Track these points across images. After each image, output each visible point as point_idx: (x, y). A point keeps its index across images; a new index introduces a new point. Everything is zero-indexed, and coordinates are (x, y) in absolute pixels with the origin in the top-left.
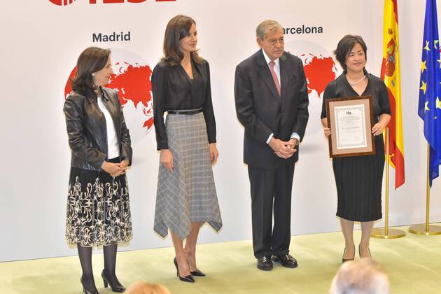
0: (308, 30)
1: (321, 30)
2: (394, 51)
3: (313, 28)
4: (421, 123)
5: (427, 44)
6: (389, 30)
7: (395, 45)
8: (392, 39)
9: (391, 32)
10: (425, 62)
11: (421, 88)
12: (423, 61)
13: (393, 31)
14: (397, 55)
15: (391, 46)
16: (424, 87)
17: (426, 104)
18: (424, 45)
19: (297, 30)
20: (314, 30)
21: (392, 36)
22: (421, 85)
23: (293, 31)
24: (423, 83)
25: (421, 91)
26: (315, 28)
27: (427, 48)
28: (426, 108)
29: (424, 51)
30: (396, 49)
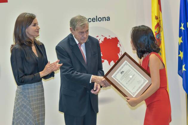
0: (100, 19)
1: (109, 19)
2: (159, 31)
3: (103, 18)
4: (180, 79)
5: (182, 25)
6: (156, 16)
7: (160, 27)
8: (158, 23)
9: (157, 18)
10: (181, 37)
11: (180, 56)
12: (180, 37)
13: (158, 17)
14: (162, 33)
15: (157, 28)
16: (182, 55)
17: (184, 66)
18: (180, 26)
19: (92, 20)
20: (104, 19)
21: (158, 21)
22: (179, 54)
23: (90, 20)
24: (180, 51)
25: (179, 58)
26: (105, 18)
27: (182, 28)
28: (184, 69)
29: (180, 30)
30: (161, 29)
